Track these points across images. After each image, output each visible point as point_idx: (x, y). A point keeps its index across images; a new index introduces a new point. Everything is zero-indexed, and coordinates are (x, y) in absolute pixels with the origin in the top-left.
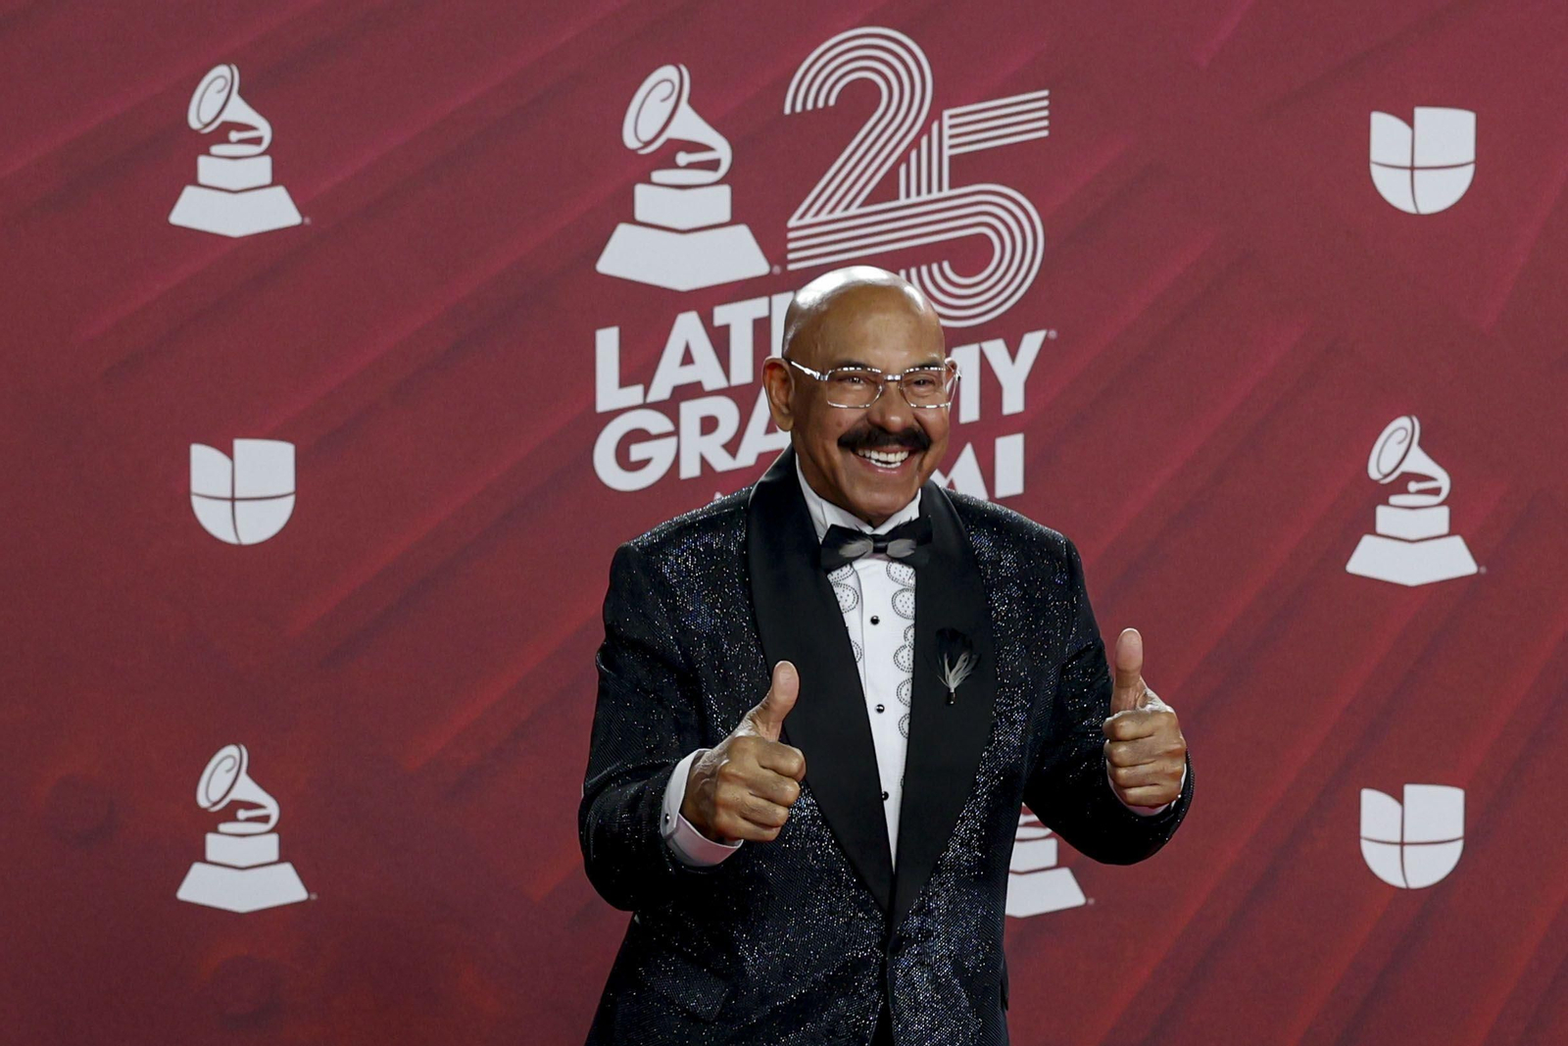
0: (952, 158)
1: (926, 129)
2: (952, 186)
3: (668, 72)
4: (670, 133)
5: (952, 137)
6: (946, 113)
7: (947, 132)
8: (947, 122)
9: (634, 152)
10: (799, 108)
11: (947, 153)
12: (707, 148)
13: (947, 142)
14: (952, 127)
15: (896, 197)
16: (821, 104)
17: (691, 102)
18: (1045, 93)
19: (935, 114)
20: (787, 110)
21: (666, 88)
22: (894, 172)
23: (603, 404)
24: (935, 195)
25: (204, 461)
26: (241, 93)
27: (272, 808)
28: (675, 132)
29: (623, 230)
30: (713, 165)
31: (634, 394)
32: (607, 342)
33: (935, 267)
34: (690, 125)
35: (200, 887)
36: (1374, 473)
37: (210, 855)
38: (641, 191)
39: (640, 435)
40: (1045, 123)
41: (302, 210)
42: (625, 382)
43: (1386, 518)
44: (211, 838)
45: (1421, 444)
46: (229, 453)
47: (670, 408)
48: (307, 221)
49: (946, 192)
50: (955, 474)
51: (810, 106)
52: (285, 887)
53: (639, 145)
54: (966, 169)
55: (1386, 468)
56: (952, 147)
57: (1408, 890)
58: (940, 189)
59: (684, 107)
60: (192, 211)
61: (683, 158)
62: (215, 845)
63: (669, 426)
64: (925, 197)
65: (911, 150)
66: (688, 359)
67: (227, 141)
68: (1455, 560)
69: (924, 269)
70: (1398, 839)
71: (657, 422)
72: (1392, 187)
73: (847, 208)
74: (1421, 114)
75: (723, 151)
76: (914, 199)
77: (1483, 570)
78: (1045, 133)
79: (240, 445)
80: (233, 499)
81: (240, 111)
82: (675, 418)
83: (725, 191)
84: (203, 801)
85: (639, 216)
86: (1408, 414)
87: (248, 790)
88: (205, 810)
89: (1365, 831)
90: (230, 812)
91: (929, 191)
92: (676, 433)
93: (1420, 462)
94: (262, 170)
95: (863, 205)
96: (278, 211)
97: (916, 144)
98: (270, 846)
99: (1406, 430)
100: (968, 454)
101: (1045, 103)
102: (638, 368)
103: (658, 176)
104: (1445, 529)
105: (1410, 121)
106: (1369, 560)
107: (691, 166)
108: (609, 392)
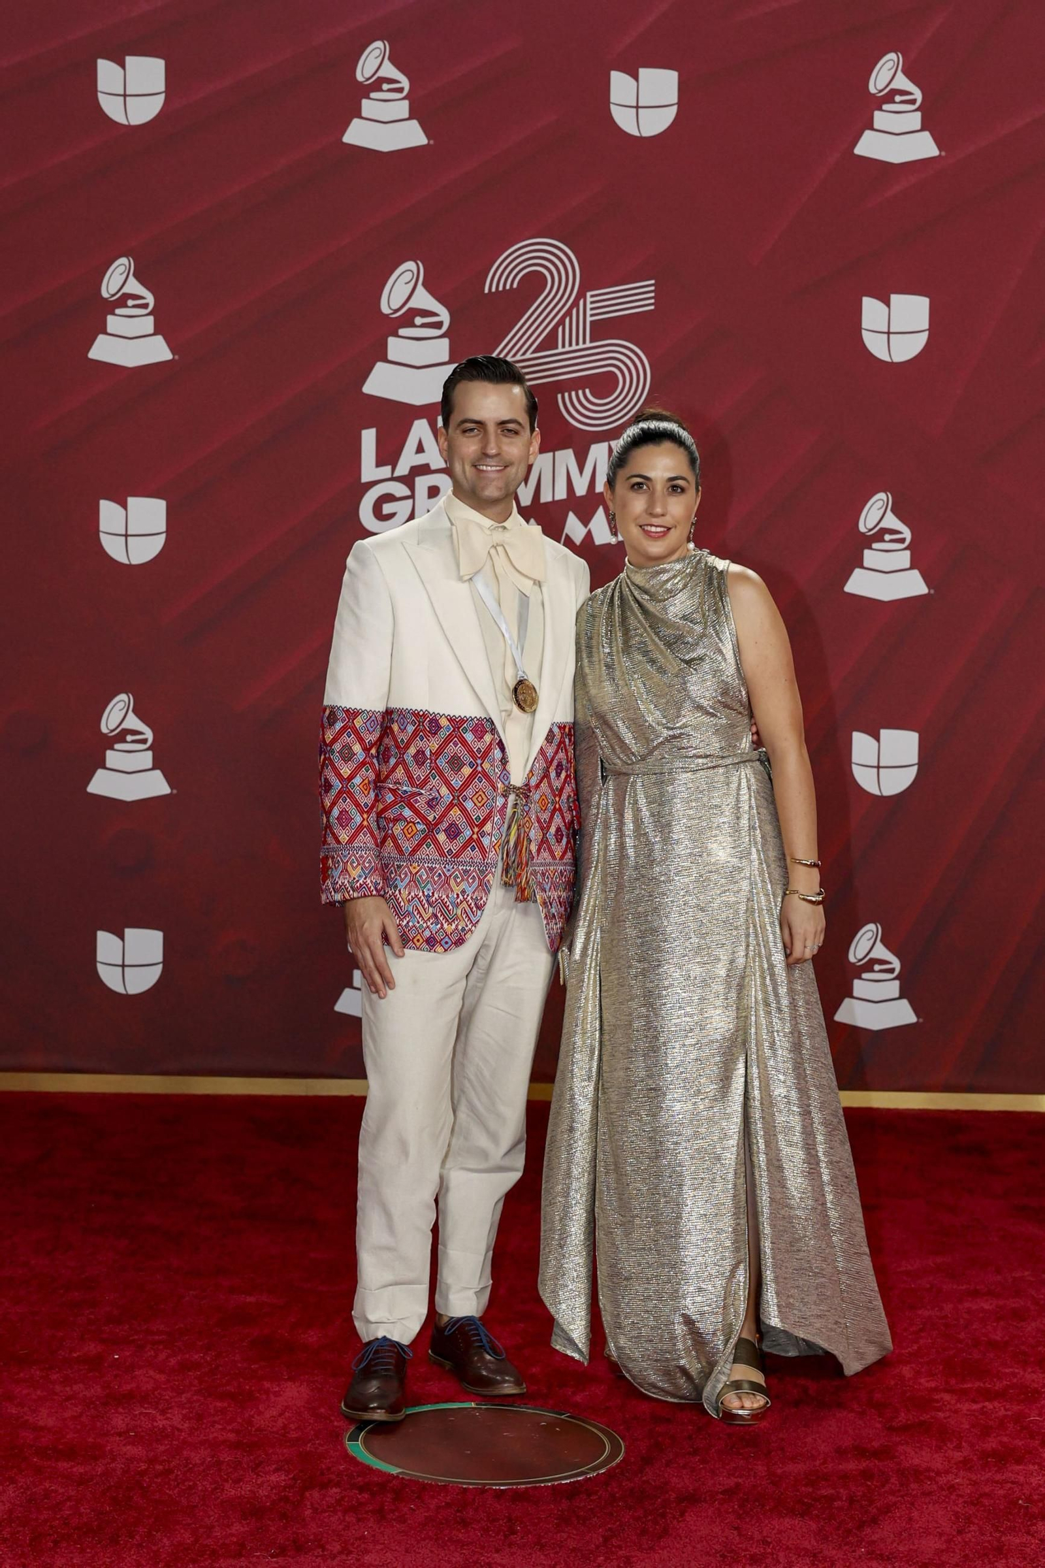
0: (592, 322)
1: (575, 304)
2: (591, 341)
3: (410, 265)
4: (410, 305)
5: (592, 309)
6: (589, 294)
7: (589, 306)
8: (589, 299)
9: (387, 315)
10: (494, 290)
11: (589, 319)
12: (435, 314)
13: (589, 312)
14: (592, 303)
15: (557, 348)
16: (508, 287)
17: (424, 284)
18: (653, 282)
19: (581, 294)
20: (486, 291)
21: (408, 276)
22: (554, 331)
23: (365, 478)
24: (581, 346)
25: (108, 511)
26: (135, 275)
27: (149, 734)
28: (413, 304)
29: (380, 366)
30: (438, 325)
31: (386, 471)
32: (369, 438)
33: (580, 392)
34: (424, 300)
35: (101, 784)
36: (862, 529)
37: (108, 765)
38: (391, 340)
39: (389, 498)
40: (652, 301)
41: (173, 350)
42: (379, 464)
43: (870, 557)
44: (109, 753)
45: (893, 511)
46: (124, 506)
47: (408, 480)
48: (177, 357)
49: (588, 345)
50: (591, 525)
51: (501, 288)
52: (156, 785)
53: (392, 312)
54: (601, 330)
55: (870, 525)
56: (592, 315)
57: (882, 798)
58: (584, 342)
59: (420, 287)
60: (103, 350)
61: (419, 320)
62: (112, 758)
63: (408, 493)
64: (574, 347)
65: (566, 318)
66: (420, 449)
67: (126, 306)
68: (914, 585)
69: (573, 394)
70: (876, 764)
71: (400, 490)
72: (876, 345)
73: (524, 354)
74: (895, 298)
75: (444, 316)
76: (567, 348)
77: (932, 592)
78: (652, 307)
79: (131, 501)
80: (126, 536)
81: (134, 287)
82: (412, 488)
83: (446, 341)
84: (104, 730)
85: (390, 357)
86: (885, 492)
87: (133, 722)
88: (105, 735)
89: (855, 758)
90: (122, 736)
91: (577, 344)
92: (412, 497)
93: (891, 521)
94: (148, 324)
95: (534, 352)
96: (158, 351)
97: (569, 313)
98: (147, 759)
99: (883, 500)
100: (600, 511)
101: (652, 288)
102: (388, 455)
103: (402, 332)
104: (908, 565)
105: (888, 303)
106: (859, 584)
107: (424, 326)
108: (369, 470)
